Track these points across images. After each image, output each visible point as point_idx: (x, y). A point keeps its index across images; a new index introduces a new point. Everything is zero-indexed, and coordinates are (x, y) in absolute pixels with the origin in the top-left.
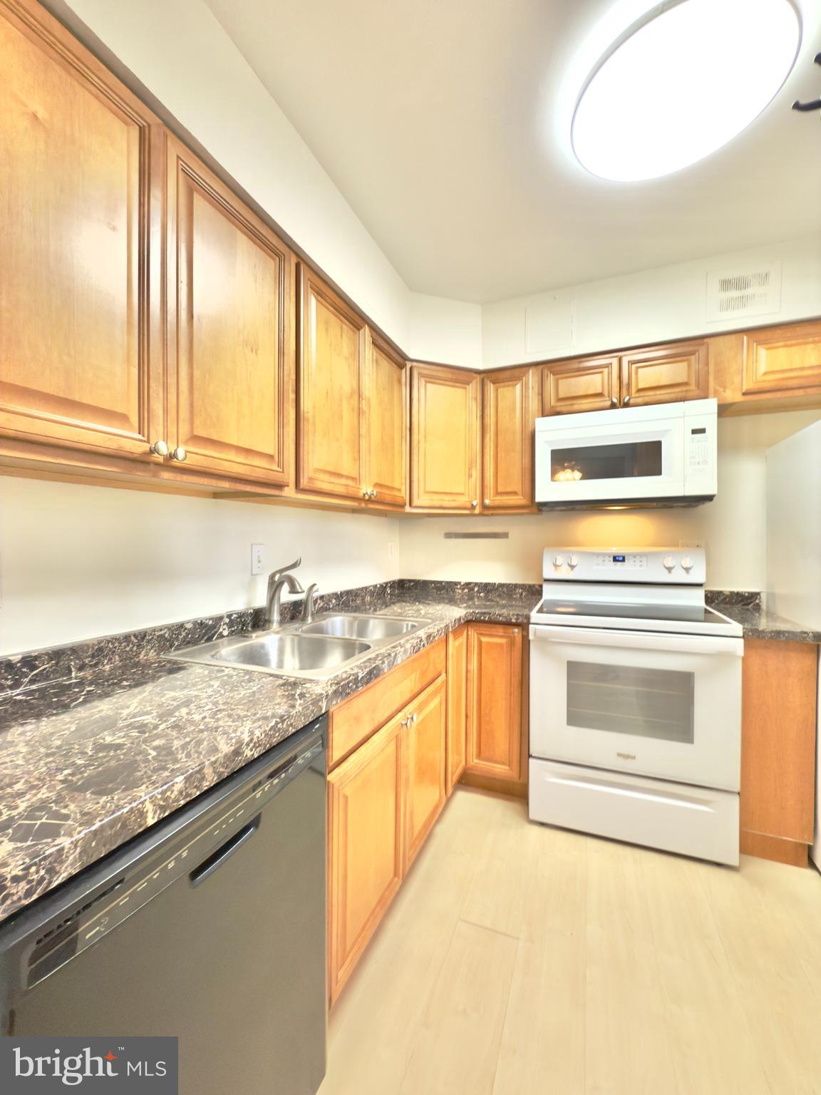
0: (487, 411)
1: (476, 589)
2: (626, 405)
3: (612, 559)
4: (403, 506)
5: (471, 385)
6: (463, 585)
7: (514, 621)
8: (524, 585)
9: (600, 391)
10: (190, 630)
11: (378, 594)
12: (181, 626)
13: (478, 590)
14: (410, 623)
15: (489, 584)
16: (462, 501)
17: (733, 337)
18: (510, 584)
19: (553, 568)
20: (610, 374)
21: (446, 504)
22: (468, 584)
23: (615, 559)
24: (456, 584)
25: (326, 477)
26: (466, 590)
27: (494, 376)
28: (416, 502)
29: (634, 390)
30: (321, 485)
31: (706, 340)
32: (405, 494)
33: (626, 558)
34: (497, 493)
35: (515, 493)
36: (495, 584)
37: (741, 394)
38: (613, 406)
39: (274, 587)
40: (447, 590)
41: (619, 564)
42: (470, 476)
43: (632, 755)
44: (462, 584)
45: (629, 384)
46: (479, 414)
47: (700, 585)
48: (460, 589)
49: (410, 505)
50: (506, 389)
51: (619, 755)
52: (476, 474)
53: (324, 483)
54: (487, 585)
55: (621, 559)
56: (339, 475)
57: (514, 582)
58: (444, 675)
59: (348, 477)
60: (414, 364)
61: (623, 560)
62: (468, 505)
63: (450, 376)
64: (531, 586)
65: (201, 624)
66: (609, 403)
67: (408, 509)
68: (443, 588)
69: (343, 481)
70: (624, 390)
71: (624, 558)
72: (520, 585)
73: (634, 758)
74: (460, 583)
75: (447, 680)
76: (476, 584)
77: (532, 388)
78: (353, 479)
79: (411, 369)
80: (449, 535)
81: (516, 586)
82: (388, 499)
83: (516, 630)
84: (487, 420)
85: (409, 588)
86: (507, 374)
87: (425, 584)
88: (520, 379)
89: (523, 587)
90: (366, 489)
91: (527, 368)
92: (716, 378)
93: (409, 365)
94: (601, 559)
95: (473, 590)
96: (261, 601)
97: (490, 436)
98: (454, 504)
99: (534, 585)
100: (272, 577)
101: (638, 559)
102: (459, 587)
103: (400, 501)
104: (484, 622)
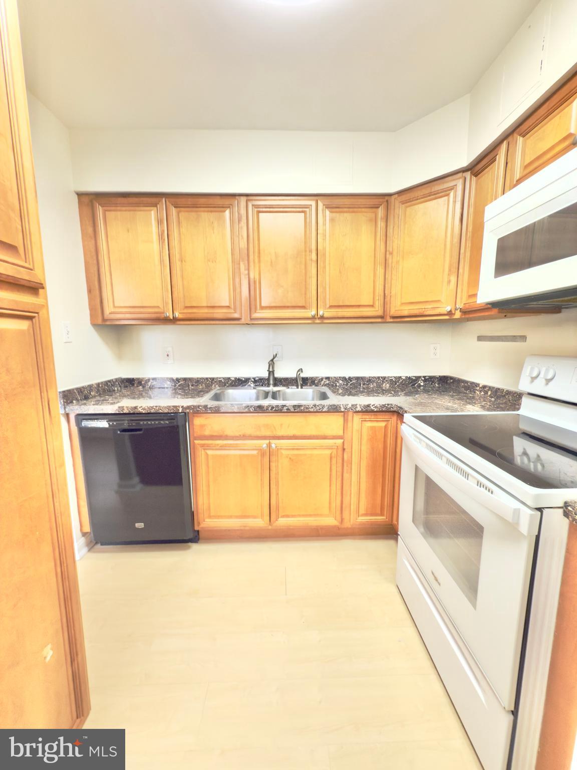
4: (376, 318)
5: (454, 189)
6: (481, 388)
10: (233, 380)
12: (229, 378)
13: (491, 394)
15: (499, 389)
19: (530, 380)
22: (484, 387)
25: (269, 311)
26: (483, 393)
28: (394, 313)
32: (381, 306)
34: (469, 297)
40: (471, 390)
42: (449, 282)
49: (389, 315)
50: (483, 179)
53: (271, 313)
56: (285, 307)
59: (294, 307)
65: (239, 379)
74: (479, 385)
76: (490, 388)
78: (302, 307)
80: (480, 338)
82: (350, 315)
86: (486, 159)
88: (495, 159)
90: (317, 312)
91: (501, 144)
95: (488, 393)
102: (478, 388)
103: (371, 314)
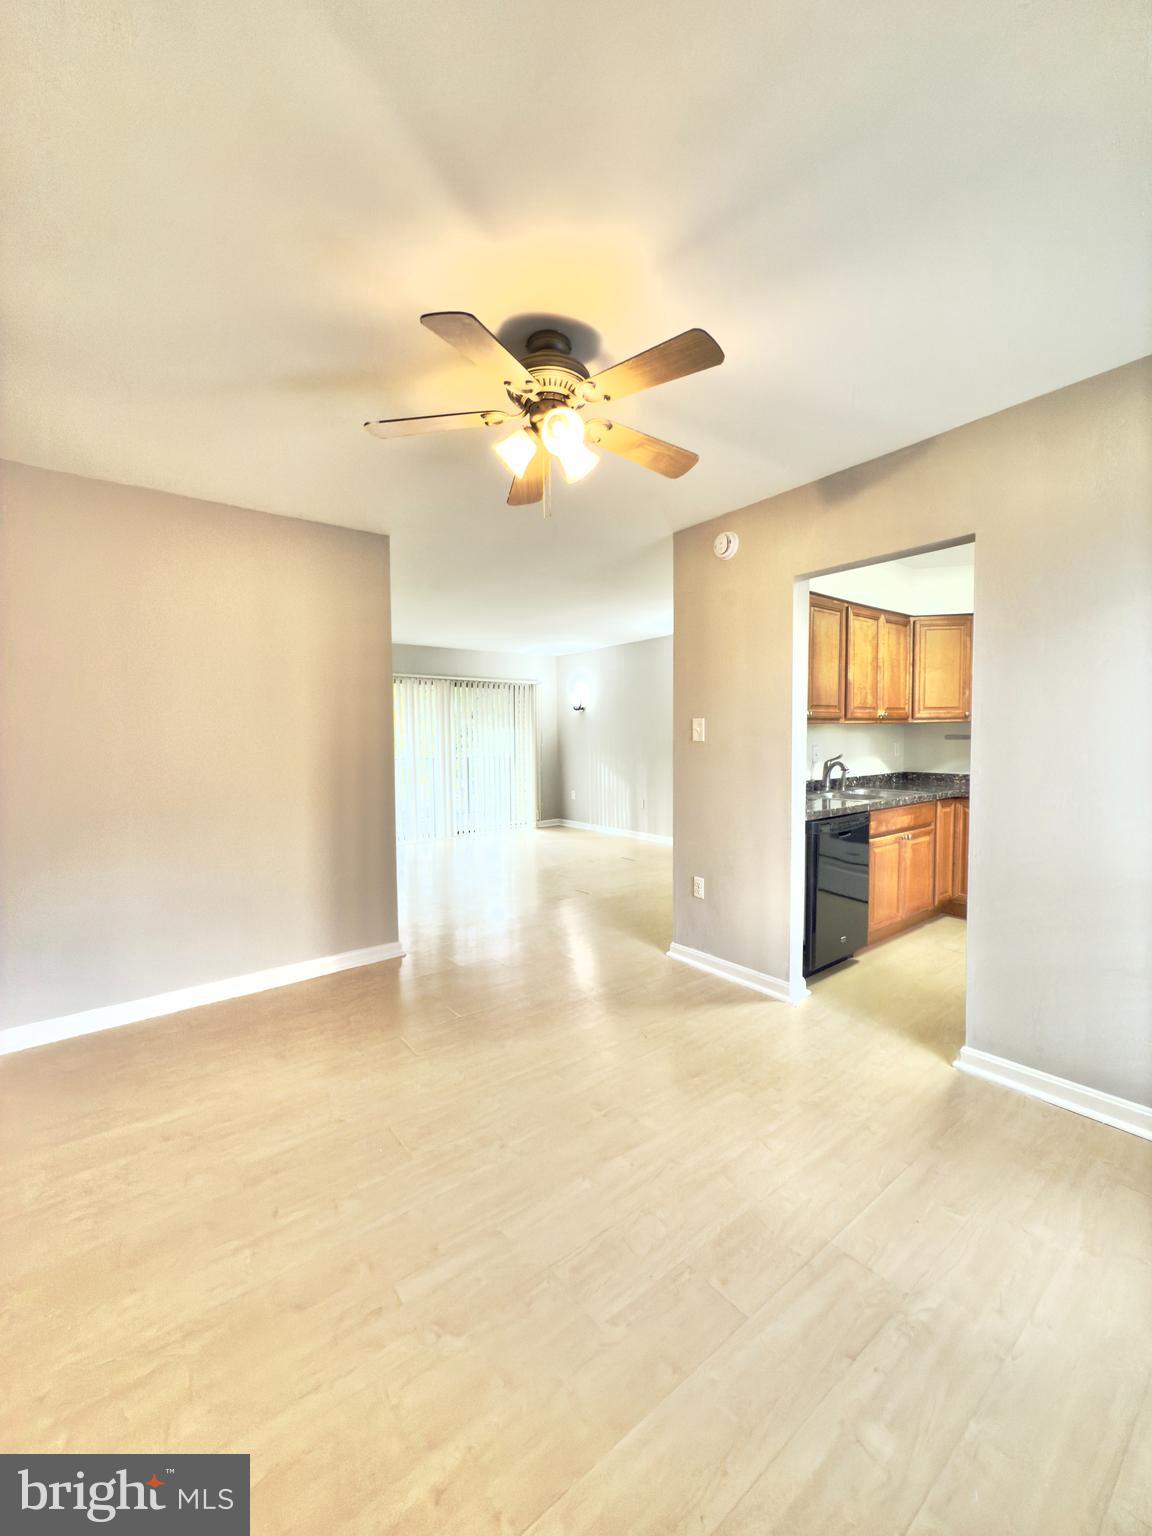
4: (906, 719)
6: (961, 777)
11: (886, 782)
16: (956, 712)
21: (943, 715)
24: (954, 776)
25: (858, 711)
28: (917, 715)
30: (859, 715)
32: (908, 709)
39: (827, 769)
40: (947, 780)
48: (958, 780)
49: (913, 717)
53: (859, 713)
56: (866, 708)
58: (933, 824)
59: (870, 708)
60: (917, 619)
63: (946, 622)
67: (910, 720)
68: (943, 779)
69: (868, 711)
74: (958, 775)
75: (936, 829)
78: (874, 708)
79: (914, 623)
80: (948, 737)
82: (895, 716)
85: (912, 779)
87: (928, 775)
90: (881, 713)
93: (912, 619)
96: (818, 776)
98: (949, 715)
100: (826, 763)
103: (904, 716)
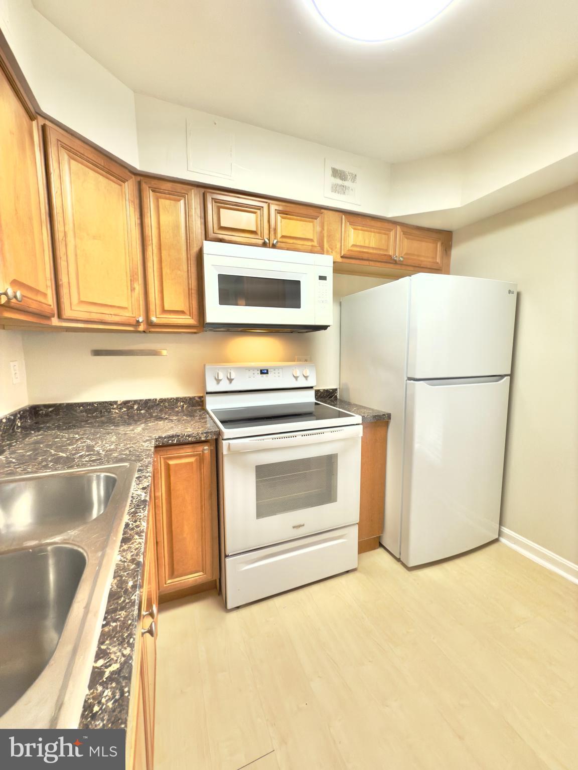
0: (147, 221)
1: (136, 407)
2: (274, 246)
3: (259, 372)
4: (48, 318)
5: (126, 183)
6: (120, 405)
7: (203, 439)
8: (185, 398)
9: (254, 229)
13: (138, 408)
14: (103, 475)
15: (150, 400)
16: (125, 316)
17: (337, 214)
18: (171, 399)
19: (215, 382)
20: (261, 216)
21: (108, 318)
22: (125, 403)
23: (262, 372)
24: (111, 403)
26: (124, 409)
27: (154, 183)
28: (67, 313)
29: (279, 235)
31: (323, 211)
32: (51, 302)
33: (269, 371)
34: (164, 311)
35: (182, 312)
36: (156, 400)
37: (340, 257)
38: (264, 245)
40: (101, 411)
41: (264, 375)
42: (133, 289)
43: (302, 524)
44: (119, 403)
45: (275, 230)
46: (138, 221)
47: (312, 388)
48: (117, 408)
49: (57, 317)
50: (168, 202)
51: (294, 527)
52: (139, 287)
54: (147, 401)
55: (265, 371)
57: (174, 396)
61: (267, 373)
62: (133, 322)
64: (191, 399)
66: (261, 242)
67: (55, 320)
68: (96, 410)
70: (272, 233)
71: (267, 370)
72: (181, 398)
73: (303, 525)
74: (116, 402)
76: (135, 402)
77: (195, 209)
79: (44, 128)
80: (97, 353)
81: (177, 400)
82: (32, 306)
83: (206, 448)
84: (148, 231)
86: (168, 186)
87: (71, 406)
88: (183, 195)
89: (184, 400)
91: (190, 187)
92: (328, 242)
93: (40, 119)
94: (252, 372)
95: (133, 408)
97: (152, 250)
98: (116, 319)
99: (194, 398)
101: (277, 371)
102: (115, 406)
103: (45, 311)
104: (173, 445)
